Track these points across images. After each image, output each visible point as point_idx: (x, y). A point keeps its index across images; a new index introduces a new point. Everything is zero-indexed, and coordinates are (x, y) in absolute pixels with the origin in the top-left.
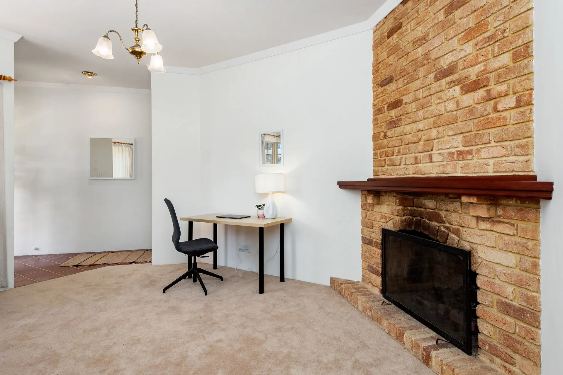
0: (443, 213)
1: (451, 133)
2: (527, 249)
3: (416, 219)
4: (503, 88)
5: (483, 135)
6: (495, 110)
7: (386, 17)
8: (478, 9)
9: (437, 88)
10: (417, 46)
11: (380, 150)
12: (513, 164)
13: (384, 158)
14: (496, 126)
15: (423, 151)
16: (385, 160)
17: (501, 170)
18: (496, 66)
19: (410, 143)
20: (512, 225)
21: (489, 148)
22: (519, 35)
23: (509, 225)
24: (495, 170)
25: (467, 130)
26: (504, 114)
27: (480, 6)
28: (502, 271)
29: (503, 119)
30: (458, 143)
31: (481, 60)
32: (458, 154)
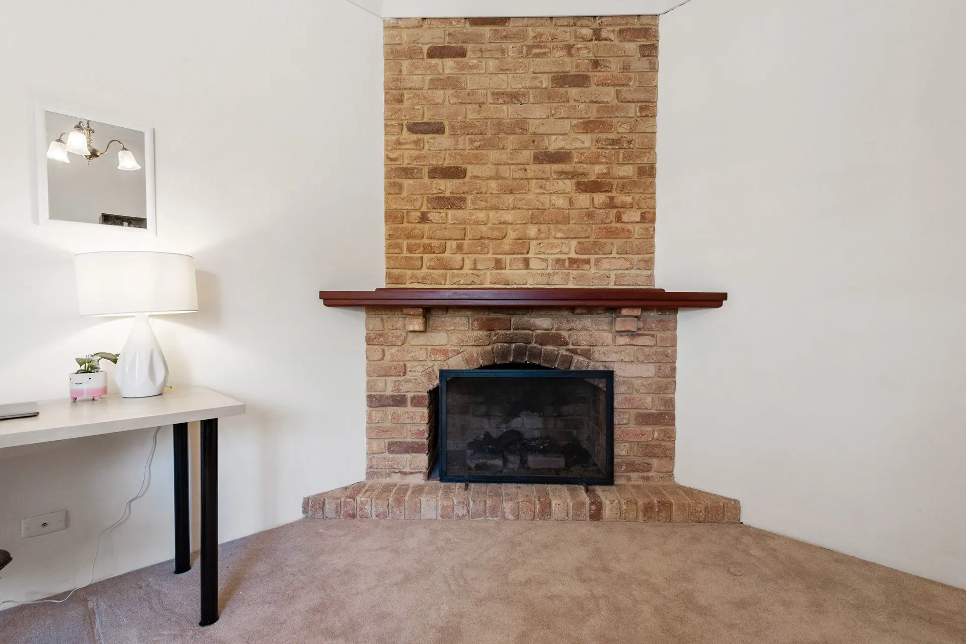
0: (564, 334)
1: (559, 235)
2: (667, 356)
3: (515, 347)
4: (628, 199)
5: (605, 244)
6: (619, 219)
7: (425, 19)
8: (600, 103)
9: (538, 173)
10: (501, 101)
11: (409, 241)
12: (636, 278)
13: (420, 255)
14: (619, 236)
15: (512, 252)
16: (422, 258)
17: (624, 283)
18: (622, 174)
19: (484, 238)
20: (653, 336)
21: (612, 260)
22: (645, 152)
23: (650, 337)
24: (617, 283)
25: (583, 235)
26: (629, 226)
27: (603, 100)
28: (642, 383)
29: (627, 231)
30: (571, 250)
31: (604, 161)
32: (570, 262)
